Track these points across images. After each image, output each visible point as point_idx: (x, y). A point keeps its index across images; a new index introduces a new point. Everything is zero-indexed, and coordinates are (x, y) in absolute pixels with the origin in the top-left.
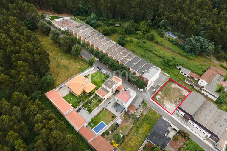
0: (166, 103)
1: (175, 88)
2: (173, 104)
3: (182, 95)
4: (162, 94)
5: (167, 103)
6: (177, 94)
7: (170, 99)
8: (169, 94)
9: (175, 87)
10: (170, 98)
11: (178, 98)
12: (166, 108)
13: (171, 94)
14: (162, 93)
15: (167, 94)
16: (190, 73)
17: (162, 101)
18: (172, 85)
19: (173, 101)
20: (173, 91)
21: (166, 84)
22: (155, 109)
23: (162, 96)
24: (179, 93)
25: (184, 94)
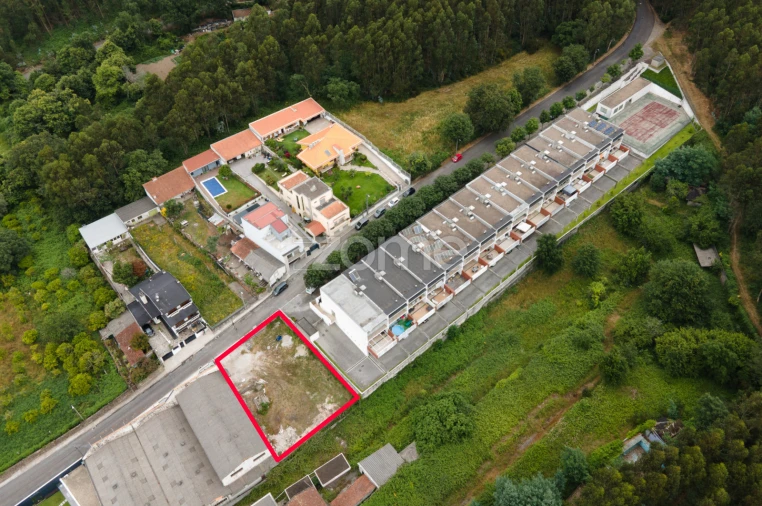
0: (260, 358)
1: (314, 411)
2: (249, 378)
3: (278, 421)
4: (296, 355)
5: (259, 363)
6: (286, 407)
7: (270, 377)
8: (294, 378)
9: (318, 412)
10: (275, 377)
11: (270, 404)
12: (243, 352)
13: (290, 386)
14: (299, 358)
15: (294, 374)
16: (371, 484)
17: (269, 348)
18: (329, 402)
19: (262, 381)
20: (305, 399)
21: (340, 385)
22: (243, 318)
23: (288, 353)
24: (291, 419)
25: (281, 431)
